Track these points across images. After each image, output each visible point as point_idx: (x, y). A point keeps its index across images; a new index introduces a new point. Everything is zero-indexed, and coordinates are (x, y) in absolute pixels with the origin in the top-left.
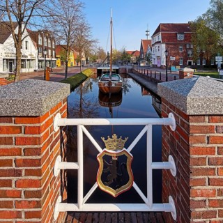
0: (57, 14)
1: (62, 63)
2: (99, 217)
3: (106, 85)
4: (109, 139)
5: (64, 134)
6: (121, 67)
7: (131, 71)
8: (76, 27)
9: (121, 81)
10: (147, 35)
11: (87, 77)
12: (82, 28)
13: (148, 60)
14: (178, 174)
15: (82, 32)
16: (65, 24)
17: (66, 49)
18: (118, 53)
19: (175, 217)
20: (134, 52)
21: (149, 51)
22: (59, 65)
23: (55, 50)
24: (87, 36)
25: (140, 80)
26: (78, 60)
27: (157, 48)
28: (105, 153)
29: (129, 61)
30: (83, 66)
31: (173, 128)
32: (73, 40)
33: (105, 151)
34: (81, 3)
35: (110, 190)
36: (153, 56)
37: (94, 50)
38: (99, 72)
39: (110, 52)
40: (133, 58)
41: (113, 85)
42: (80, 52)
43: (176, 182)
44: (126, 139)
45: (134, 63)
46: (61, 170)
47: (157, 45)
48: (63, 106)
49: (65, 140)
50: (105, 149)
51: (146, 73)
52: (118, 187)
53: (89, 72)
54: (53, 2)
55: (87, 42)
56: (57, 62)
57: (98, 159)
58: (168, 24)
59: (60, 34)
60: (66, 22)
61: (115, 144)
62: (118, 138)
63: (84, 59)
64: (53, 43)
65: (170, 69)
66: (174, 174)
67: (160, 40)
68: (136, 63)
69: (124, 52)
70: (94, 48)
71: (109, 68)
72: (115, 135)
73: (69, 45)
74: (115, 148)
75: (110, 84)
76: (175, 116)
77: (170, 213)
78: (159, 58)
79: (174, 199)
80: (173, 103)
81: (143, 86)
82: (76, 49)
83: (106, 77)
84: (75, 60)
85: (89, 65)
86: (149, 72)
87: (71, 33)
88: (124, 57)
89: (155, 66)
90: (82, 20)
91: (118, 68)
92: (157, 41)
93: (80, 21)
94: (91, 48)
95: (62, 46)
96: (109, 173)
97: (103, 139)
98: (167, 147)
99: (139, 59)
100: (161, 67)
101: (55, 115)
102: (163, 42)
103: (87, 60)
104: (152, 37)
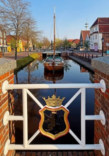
0: (7, 11)
1: (12, 49)
2: (41, 154)
3: (51, 65)
4: (49, 98)
5: (11, 96)
6: (63, 52)
7: (72, 54)
8: (23, 21)
9: (63, 62)
10: (86, 27)
11: (34, 60)
12: (29, 22)
13: (87, 46)
14: (107, 123)
15: (29, 25)
16: (14, 19)
17: (16, 38)
18: (61, 41)
19: (103, 153)
20: (74, 40)
21: (87, 39)
22: (10, 50)
23: (6, 39)
24: (33, 28)
25: (79, 61)
26: (26, 47)
27: (95, 37)
28: (46, 109)
29: (70, 47)
30: (30, 51)
31: (104, 91)
32: (21, 31)
33: (46, 107)
34: (28, 2)
35: (50, 135)
36: (91, 43)
37: (40, 39)
38: (44, 56)
39: (53, 41)
40: (74, 45)
41: (56, 65)
42: (28, 40)
43: (105, 129)
44: (63, 98)
45: (74, 49)
46: (10, 121)
47: (95, 35)
48: (10, 75)
49: (12, 101)
50: (46, 106)
51: (84, 55)
52: (57, 133)
53: (35, 56)
54: (3, 2)
55: (33, 33)
56: (8, 48)
57: (40, 113)
58: (105, 18)
59: (9, 27)
60: (15, 17)
61: (54, 102)
62: (57, 98)
63: (31, 46)
64: (5, 34)
65: (106, 52)
66: (104, 123)
67: (98, 30)
68: (76, 49)
69: (66, 41)
70: (39, 37)
71: (53, 53)
72: (54, 95)
73: (18, 35)
74: (54, 105)
75: (53, 64)
76: (105, 81)
77: (100, 151)
78: (96, 44)
79: (103, 141)
80: (103, 72)
81: (82, 66)
82: (24, 39)
83: (50, 59)
84: (23, 46)
85: (35, 50)
86: (87, 55)
87: (20, 26)
88: (66, 44)
89: (92, 51)
90: (28, 16)
91: (60, 52)
92: (95, 31)
93: (27, 16)
94: (37, 37)
95: (12, 36)
96: (49, 123)
97: (44, 99)
98: (99, 105)
99: (79, 46)
100: (98, 51)
101: (3, 82)
102: (100, 32)
103: (34, 46)
104: (91, 28)
